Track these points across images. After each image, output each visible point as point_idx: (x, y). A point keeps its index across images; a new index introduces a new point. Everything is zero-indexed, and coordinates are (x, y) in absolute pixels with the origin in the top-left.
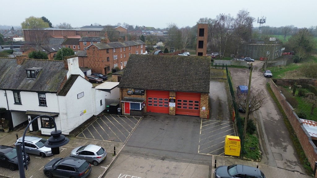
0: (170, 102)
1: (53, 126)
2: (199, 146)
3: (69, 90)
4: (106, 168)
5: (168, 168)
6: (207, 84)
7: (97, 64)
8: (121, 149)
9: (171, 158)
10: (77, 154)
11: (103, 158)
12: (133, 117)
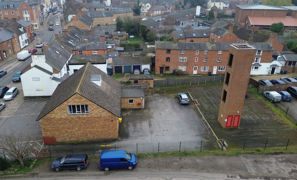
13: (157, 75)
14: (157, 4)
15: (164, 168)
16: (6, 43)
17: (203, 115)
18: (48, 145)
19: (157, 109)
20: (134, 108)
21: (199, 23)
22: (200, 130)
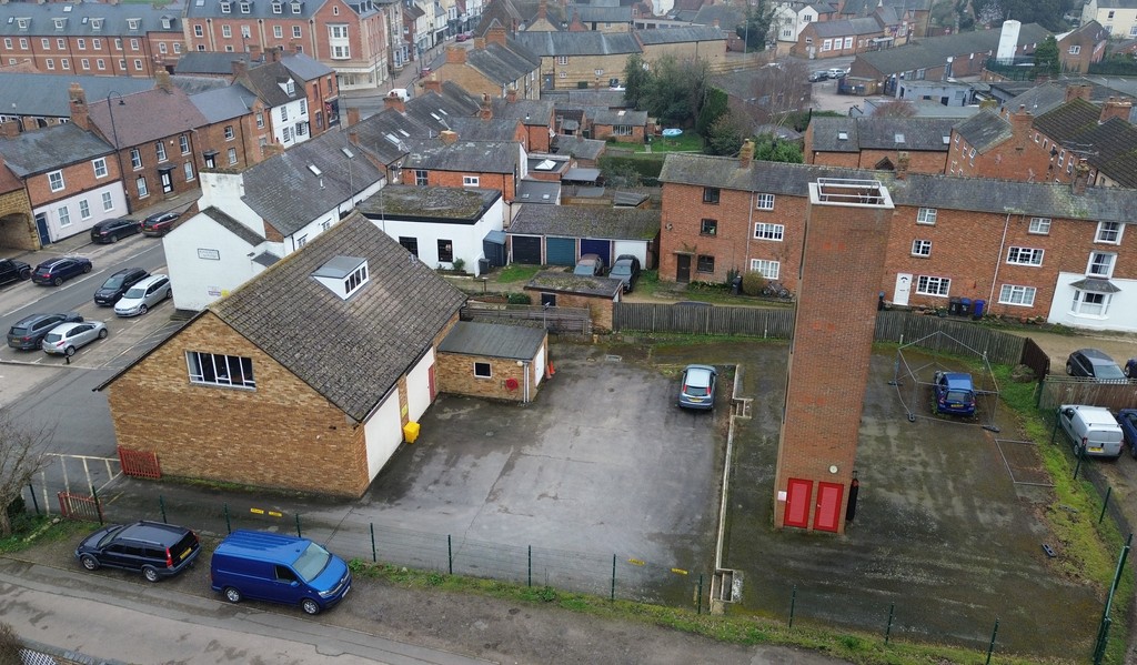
13: (663, 285)
14: (848, 10)
15: (430, 634)
16: (221, 128)
17: (732, 462)
18: (133, 478)
19: (576, 411)
20: (495, 395)
21: (977, 92)
22: (681, 518)
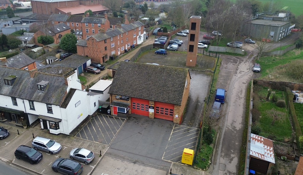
0: (149, 108)
1: (58, 127)
2: (165, 152)
3: (68, 104)
4: (93, 167)
5: (136, 171)
6: (180, 96)
7: (95, 54)
8: (106, 151)
9: (141, 162)
10: (74, 155)
11: (91, 160)
12: (120, 118)
21: (14, 21)
